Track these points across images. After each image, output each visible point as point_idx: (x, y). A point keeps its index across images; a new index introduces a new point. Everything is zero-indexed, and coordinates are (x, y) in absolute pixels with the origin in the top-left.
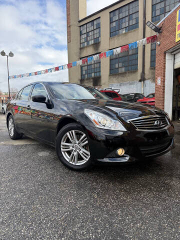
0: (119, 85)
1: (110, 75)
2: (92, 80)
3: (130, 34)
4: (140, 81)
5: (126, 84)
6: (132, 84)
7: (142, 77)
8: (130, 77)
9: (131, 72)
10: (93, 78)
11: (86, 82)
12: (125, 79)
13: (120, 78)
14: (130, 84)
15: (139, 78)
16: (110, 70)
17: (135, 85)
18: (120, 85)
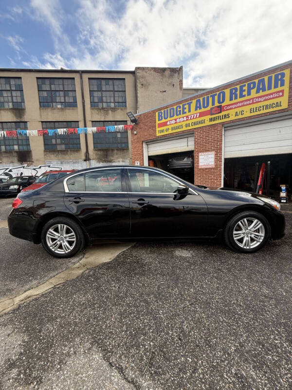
0: (60, 163)
1: (45, 151)
2: (15, 154)
3: (67, 110)
4: (85, 160)
5: (68, 163)
6: (76, 163)
7: (86, 156)
8: (73, 156)
9: (74, 151)
10: (16, 152)
11: (4, 155)
12: (67, 157)
13: (60, 156)
14: (74, 163)
15: (84, 158)
16: (45, 145)
17: (79, 165)
18: (62, 163)
